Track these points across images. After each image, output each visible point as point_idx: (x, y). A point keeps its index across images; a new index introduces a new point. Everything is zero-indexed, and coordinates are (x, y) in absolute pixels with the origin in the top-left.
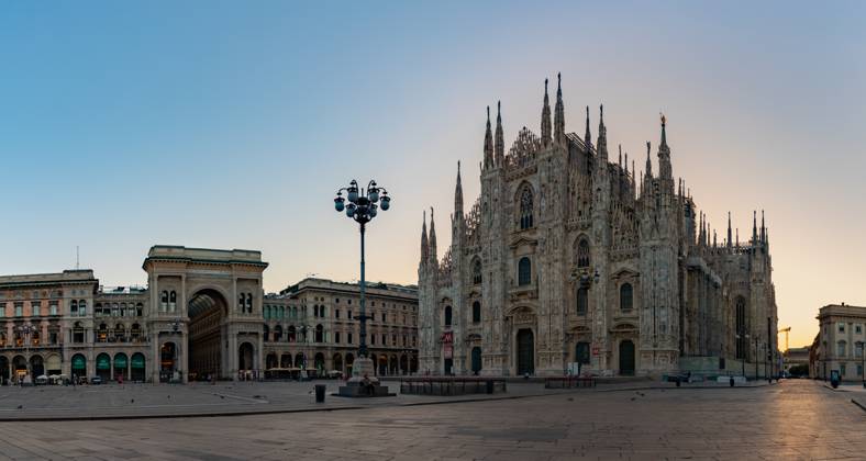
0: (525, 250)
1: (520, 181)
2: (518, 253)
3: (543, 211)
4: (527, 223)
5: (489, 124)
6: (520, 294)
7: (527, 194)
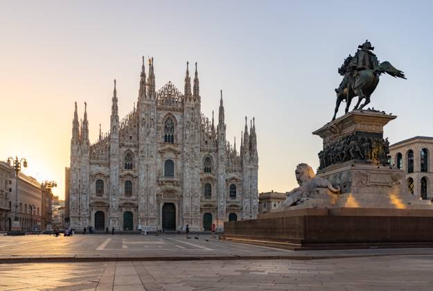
0: (170, 155)
1: (166, 112)
2: (165, 156)
3: (188, 137)
4: (169, 139)
5: (143, 67)
6: (167, 182)
7: (169, 122)
